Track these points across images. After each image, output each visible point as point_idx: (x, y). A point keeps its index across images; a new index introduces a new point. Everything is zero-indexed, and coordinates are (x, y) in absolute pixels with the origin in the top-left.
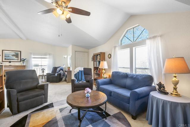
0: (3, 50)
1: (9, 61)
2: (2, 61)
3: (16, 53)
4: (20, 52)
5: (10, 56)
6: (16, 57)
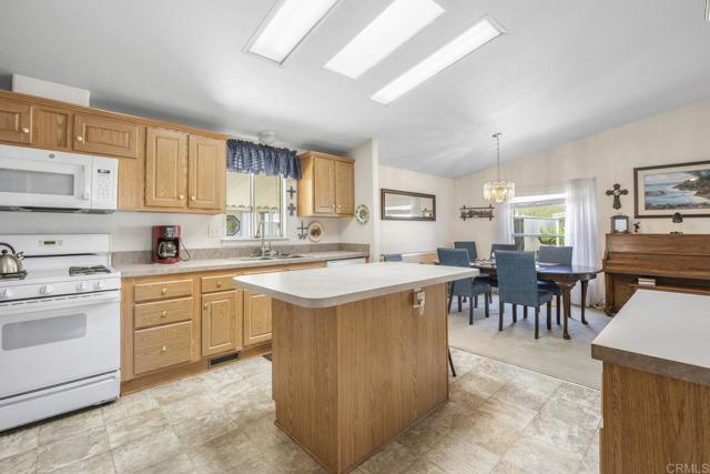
0: (636, 170)
2: (637, 217)
3: (697, 173)
5: (670, 189)
6: (698, 194)
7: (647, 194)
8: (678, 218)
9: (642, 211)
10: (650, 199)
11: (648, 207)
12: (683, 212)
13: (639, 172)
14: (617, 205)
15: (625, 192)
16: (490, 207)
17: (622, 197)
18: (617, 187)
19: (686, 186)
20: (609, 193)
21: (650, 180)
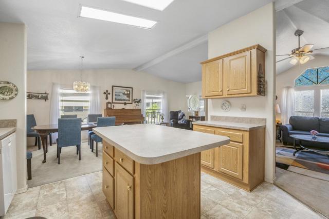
0: (113, 86)
1: (124, 102)
2: (113, 103)
3: (127, 90)
4: (132, 88)
5: (121, 94)
6: (127, 97)
7: (116, 95)
8: (125, 104)
9: (114, 101)
10: (116, 97)
11: (116, 100)
12: (126, 102)
13: (114, 87)
14: (107, 98)
15: (109, 94)
16: (46, 93)
17: (108, 95)
18: (107, 91)
19: (124, 94)
20: (104, 93)
21: (117, 90)
